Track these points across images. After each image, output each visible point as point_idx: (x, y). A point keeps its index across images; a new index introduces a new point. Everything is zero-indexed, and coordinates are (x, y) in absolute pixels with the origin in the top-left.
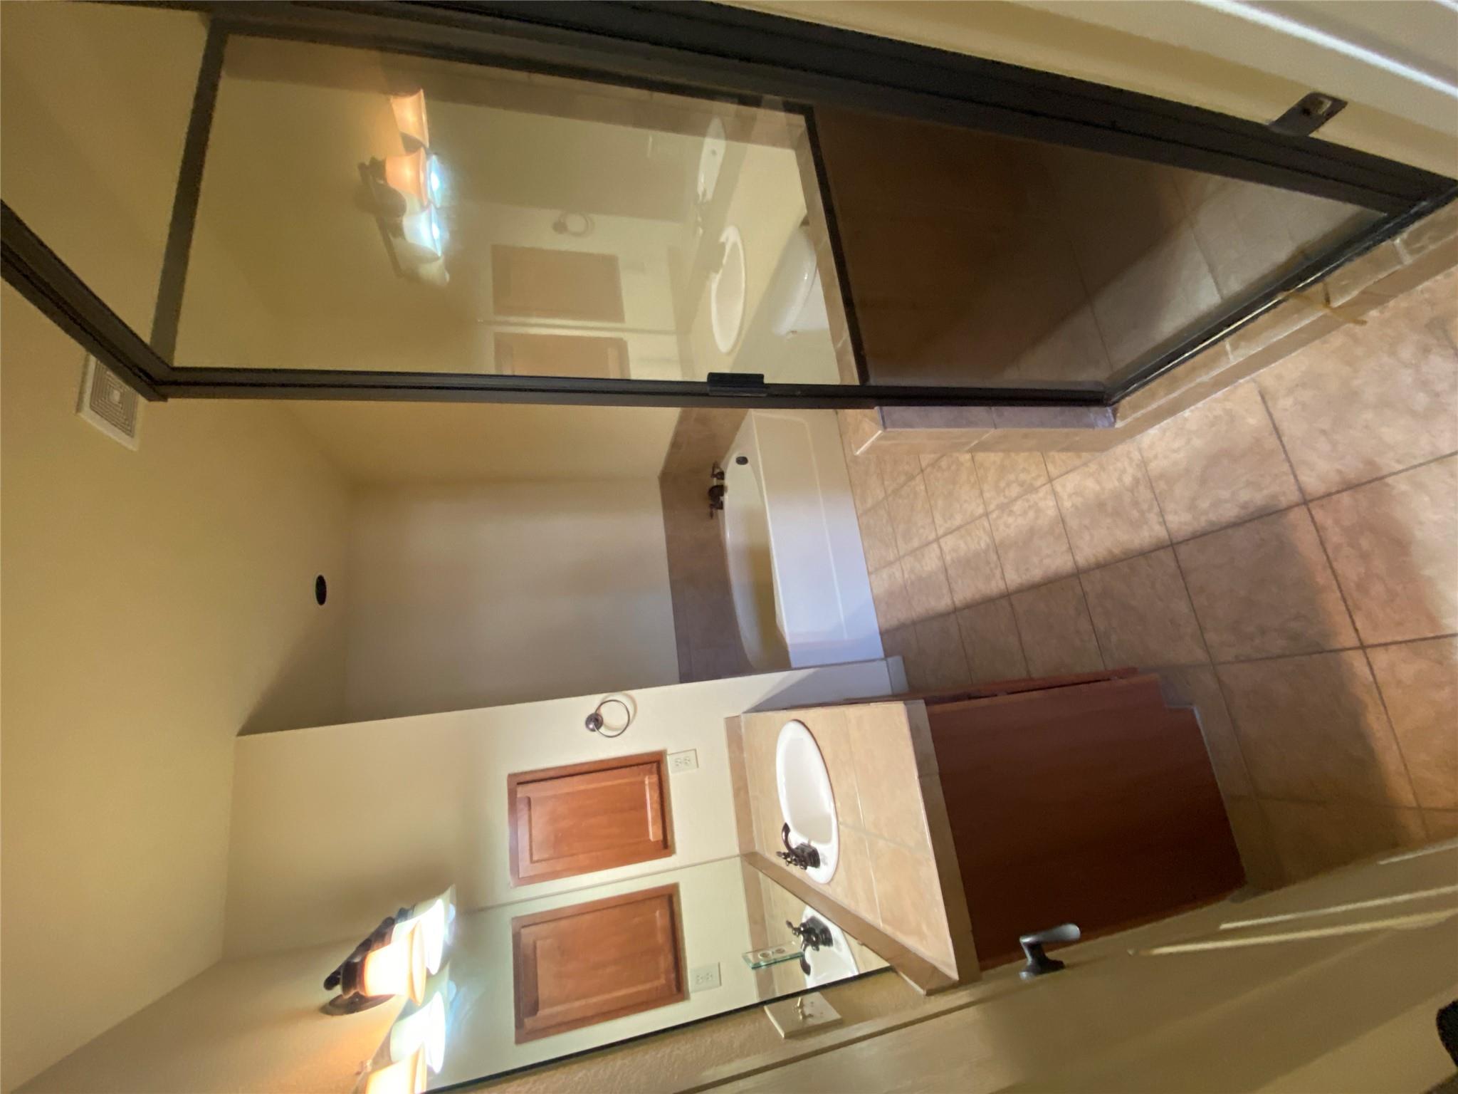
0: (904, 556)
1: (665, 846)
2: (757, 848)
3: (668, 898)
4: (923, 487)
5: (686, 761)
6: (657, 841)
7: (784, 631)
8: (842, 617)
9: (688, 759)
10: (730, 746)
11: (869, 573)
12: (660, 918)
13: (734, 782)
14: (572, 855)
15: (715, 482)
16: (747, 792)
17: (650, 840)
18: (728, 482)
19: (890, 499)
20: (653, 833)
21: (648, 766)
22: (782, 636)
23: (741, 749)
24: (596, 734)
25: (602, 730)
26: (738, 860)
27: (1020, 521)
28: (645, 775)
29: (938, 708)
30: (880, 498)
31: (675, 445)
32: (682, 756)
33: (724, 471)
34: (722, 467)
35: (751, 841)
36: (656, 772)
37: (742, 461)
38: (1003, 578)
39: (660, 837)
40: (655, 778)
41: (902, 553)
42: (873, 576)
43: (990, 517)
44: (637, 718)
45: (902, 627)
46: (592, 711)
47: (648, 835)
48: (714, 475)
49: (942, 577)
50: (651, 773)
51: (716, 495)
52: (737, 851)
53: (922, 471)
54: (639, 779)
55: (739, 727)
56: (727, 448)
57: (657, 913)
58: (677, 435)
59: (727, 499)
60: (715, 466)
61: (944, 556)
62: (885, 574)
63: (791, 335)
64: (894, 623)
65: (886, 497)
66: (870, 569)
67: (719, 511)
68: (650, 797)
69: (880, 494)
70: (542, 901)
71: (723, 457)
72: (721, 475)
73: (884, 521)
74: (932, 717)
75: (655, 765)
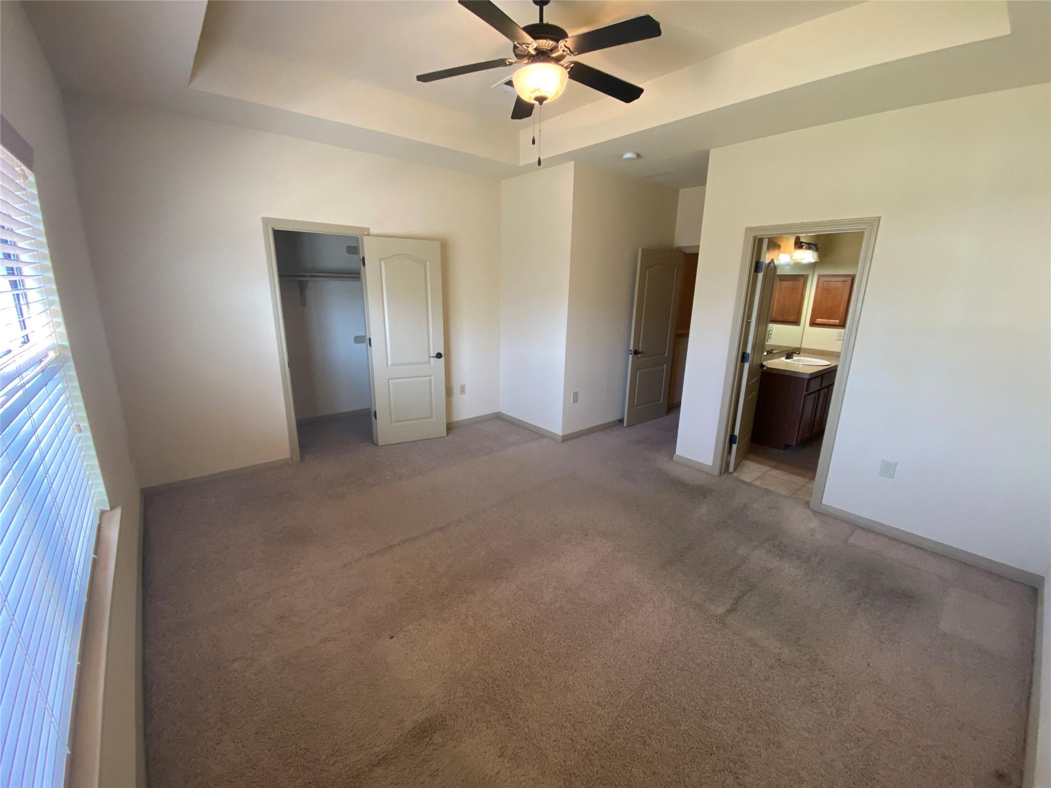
1: (813, 324)
3: (796, 322)
6: (816, 321)
12: (792, 318)
17: (817, 318)
20: (819, 321)
26: (799, 347)
29: (806, 382)
40: (837, 324)
47: (819, 319)
50: (840, 322)
52: (802, 347)
68: (831, 321)
70: (810, 285)
74: (804, 379)
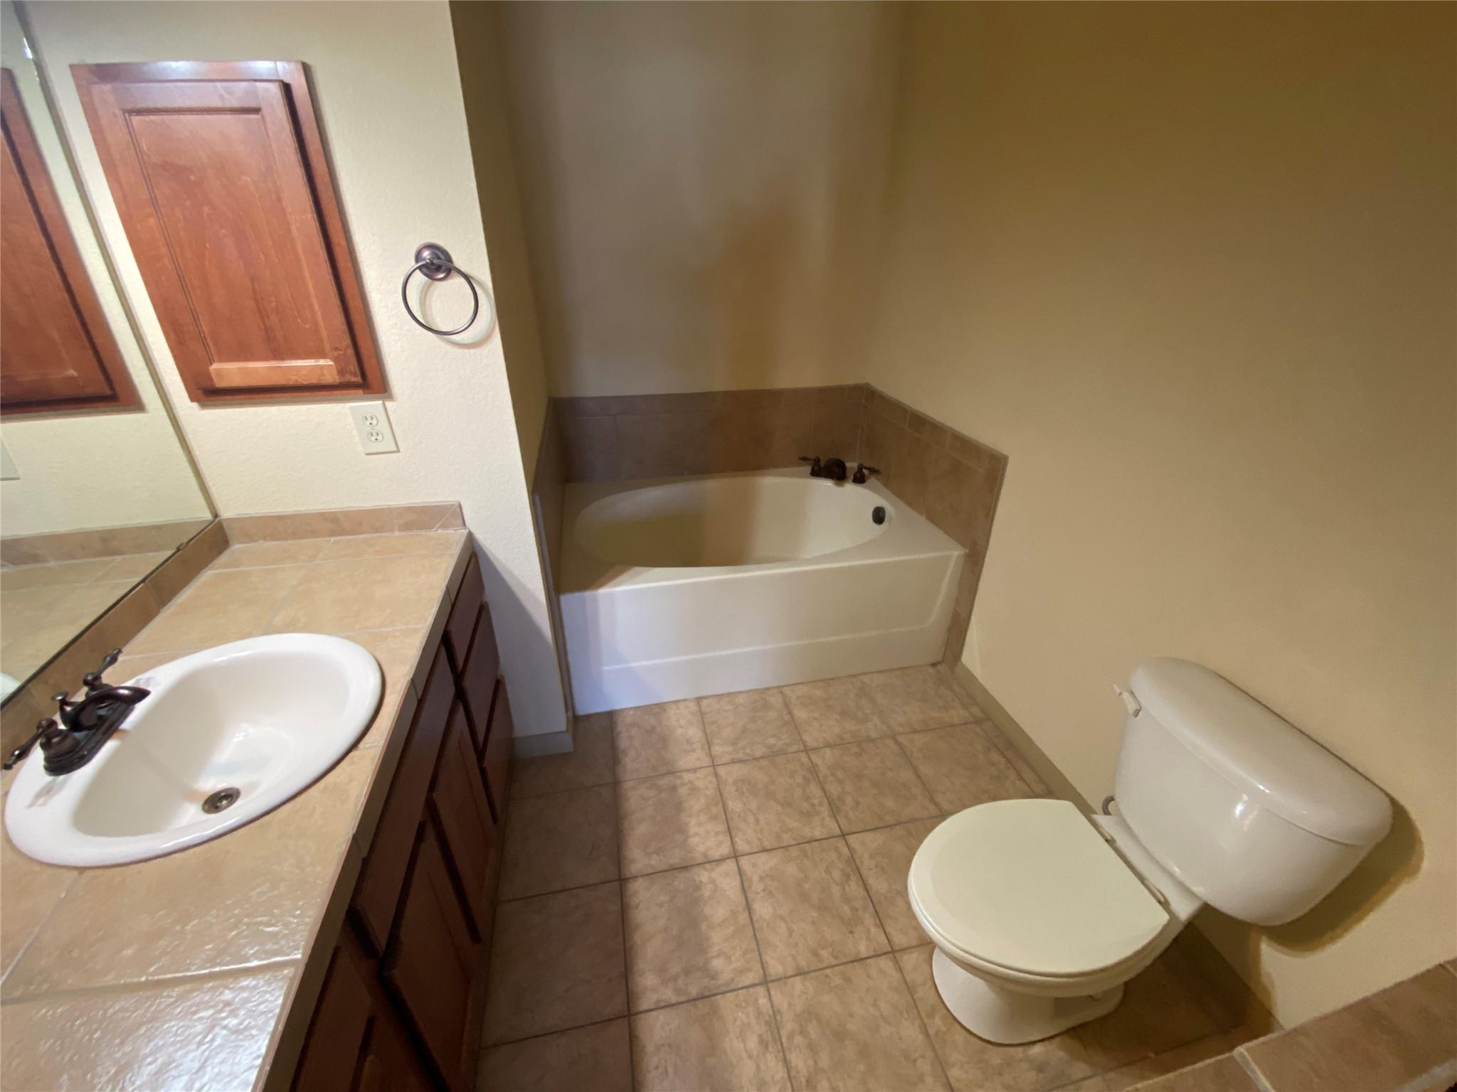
0: (716, 775)
1: (204, 390)
2: (236, 547)
4: (818, 833)
5: (374, 435)
6: (210, 379)
7: (619, 584)
8: (635, 664)
9: (380, 438)
10: (410, 509)
11: (699, 700)
13: (347, 514)
14: (154, 202)
15: (852, 465)
16: (333, 533)
17: (213, 362)
18: (850, 488)
19: (804, 758)
20: (228, 371)
21: (353, 366)
22: (612, 583)
23: (407, 526)
24: (412, 264)
25: (419, 278)
26: (208, 515)
27: (748, 1068)
28: (336, 360)
30: (806, 737)
31: (919, 422)
32: (383, 426)
33: (864, 484)
34: (872, 481)
35: (249, 537)
36: (343, 380)
37: (879, 516)
38: (659, 1007)
39: (220, 384)
40: (331, 377)
41: (722, 771)
42: (693, 706)
43: (761, 990)
44: (449, 348)
45: (614, 757)
46: (458, 261)
47: (221, 361)
48: (861, 468)
49: (675, 858)
50: (342, 370)
51: (834, 471)
52: (225, 514)
53: (843, 835)
54: (327, 346)
55: (444, 526)
56: (899, 494)
57: (72, 372)
58: (937, 429)
59: (828, 484)
60: (873, 471)
61: (708, 866)
62: (694, 733)
63: (1132, 707)
64: (623, 743)
65: (807, 750)
66: (705, 703)
67: (808, 469)
68: (294, 368)
69: (812, 737)
71: (886, 485)
72: (859, 479)
73: (772, 741)
75: (358, 379)
